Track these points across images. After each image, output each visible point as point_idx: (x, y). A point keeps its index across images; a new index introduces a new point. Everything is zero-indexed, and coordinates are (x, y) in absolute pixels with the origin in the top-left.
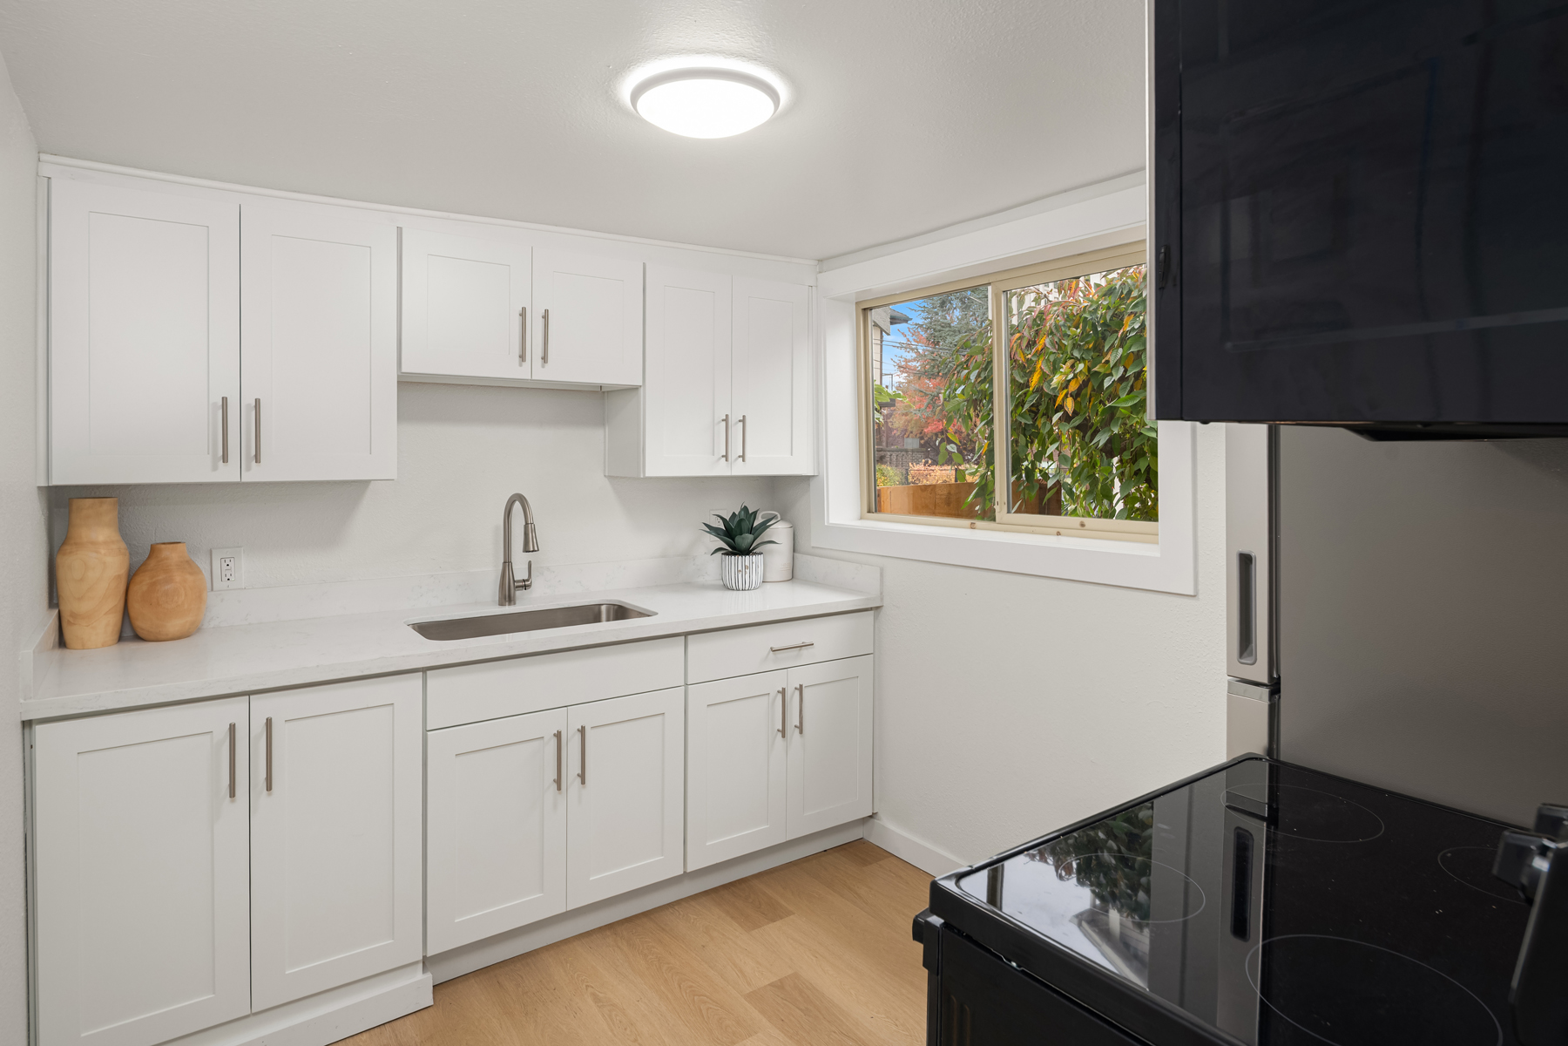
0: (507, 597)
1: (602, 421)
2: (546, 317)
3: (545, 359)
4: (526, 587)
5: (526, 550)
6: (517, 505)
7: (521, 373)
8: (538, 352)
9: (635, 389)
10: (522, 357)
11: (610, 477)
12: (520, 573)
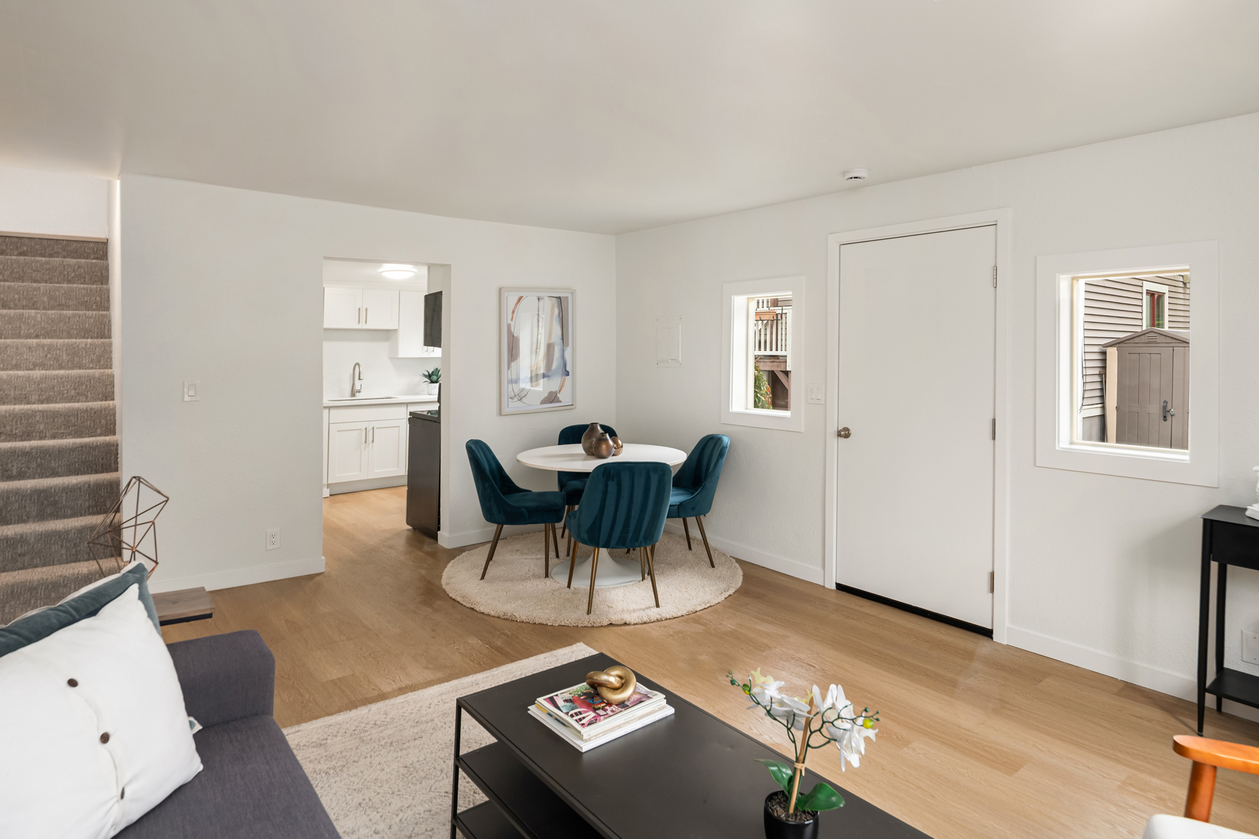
0: (353, 394)
1: (387, 339)
2: (366, 310)
3: (366, 322)
4: (360, 392)
5: (359, 379)
6: (357, 366)
7: (359, 327)
8: (364, 320)
9: (396, 330)
10: (359, 322)
11: (390, 358)
12: (357, 387)
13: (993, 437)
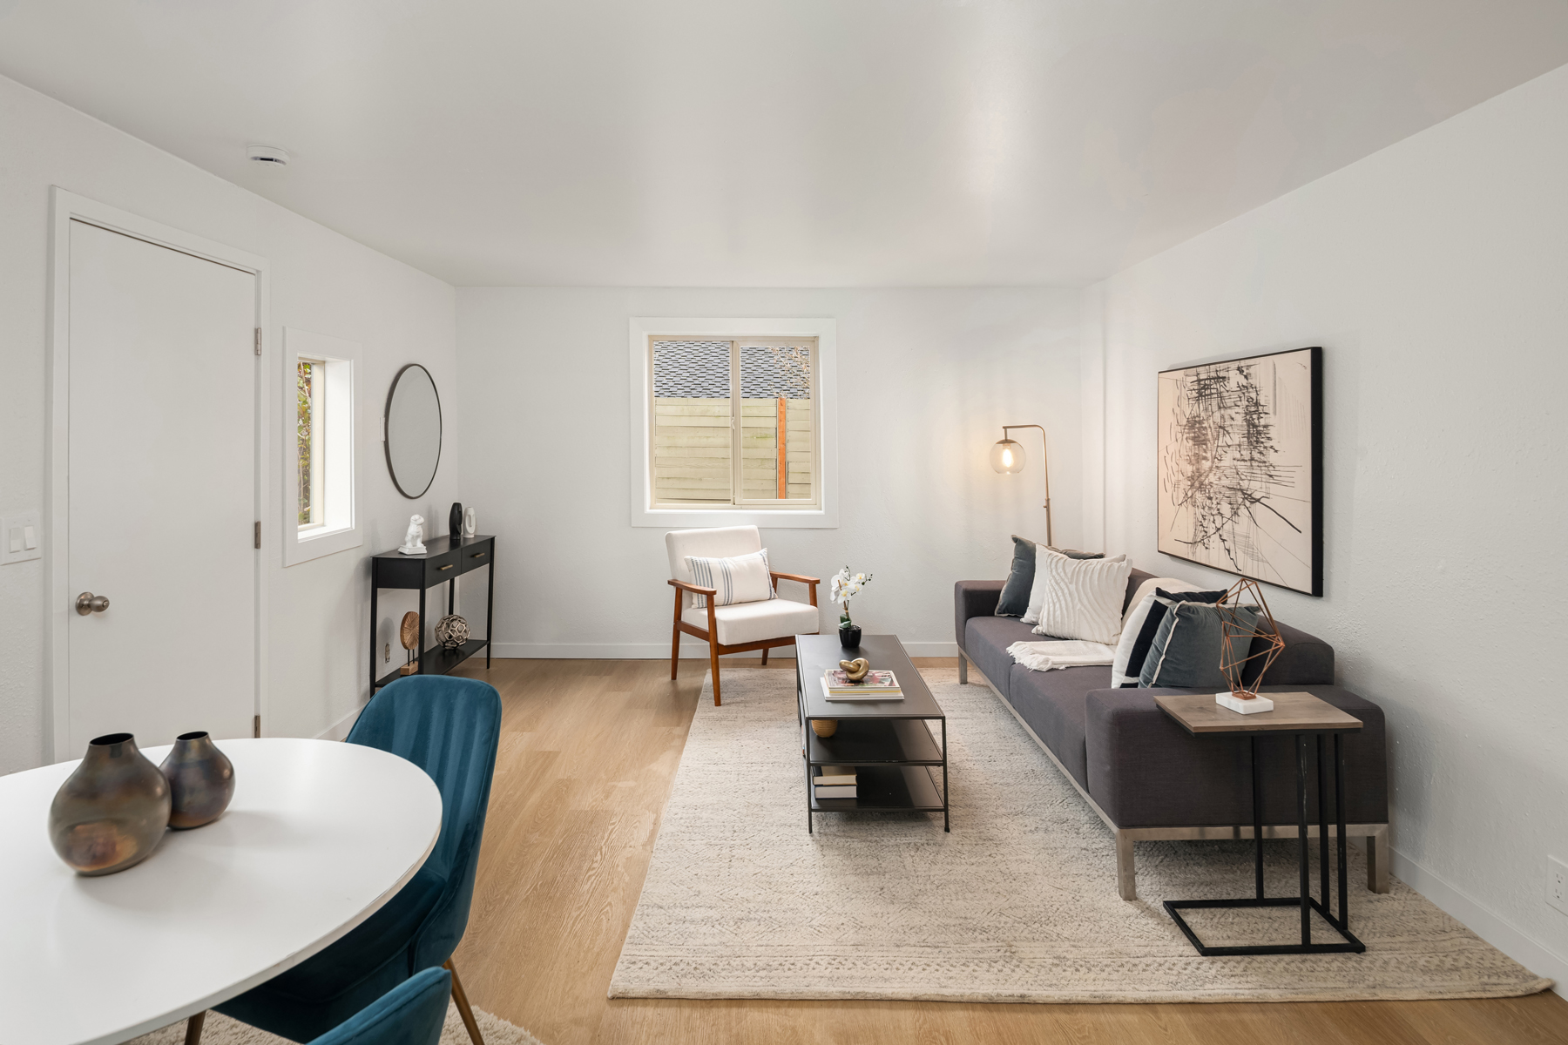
13: (257, 545)
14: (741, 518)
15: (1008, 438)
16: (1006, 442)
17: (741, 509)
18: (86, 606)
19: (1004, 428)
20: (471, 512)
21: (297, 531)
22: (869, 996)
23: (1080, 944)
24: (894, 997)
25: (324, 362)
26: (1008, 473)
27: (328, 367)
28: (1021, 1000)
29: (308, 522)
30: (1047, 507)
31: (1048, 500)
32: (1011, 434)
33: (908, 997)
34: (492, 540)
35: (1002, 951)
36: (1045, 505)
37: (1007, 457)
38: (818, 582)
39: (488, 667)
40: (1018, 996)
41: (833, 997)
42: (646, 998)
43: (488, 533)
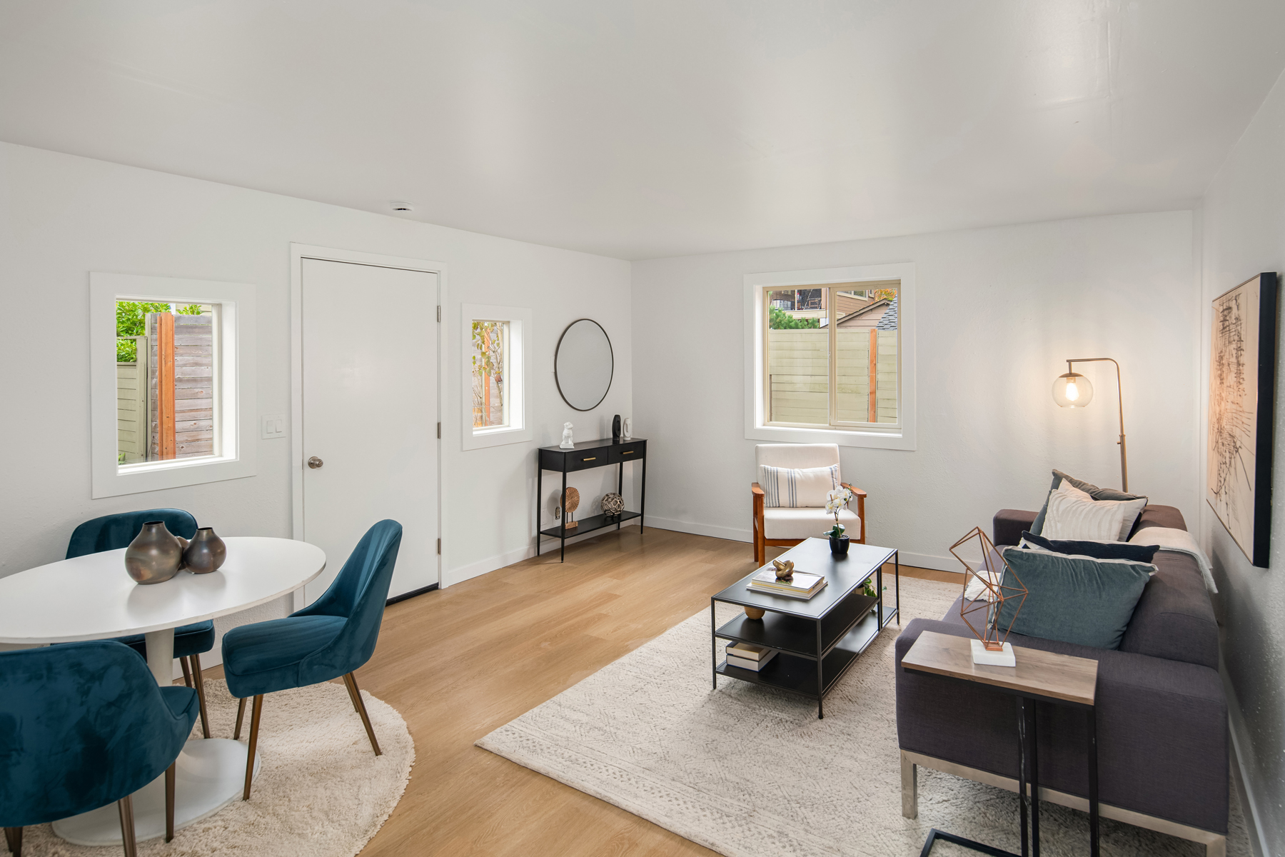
13: (439, 436)
14: (826, 437)
15: (1073, 372)
16: (1071, 375)
17: (835, 429)
18: (315, 464)
19: (1068, 361)
20: (629, 422)
21: (472, 431)
22: (611, 801)
23: (812, 831)
24: (627, 808)
25: (509, 322)
26: (1073, 407)
27: (512, 325)
28: (710, 847)
29: (501, 424)
30: (1122, 443)
31: (1122, 437)
32: (1076, 368)
33: (635, 812)
34: (644, 443)
35: (743, 812)
36: (1119, 441)
37: (1071, 391)
38: (865, 496)
39: (642, 533)
40: (709, 843)
41: (589, 792)
42: (491, 752)
43: (642, 437)
